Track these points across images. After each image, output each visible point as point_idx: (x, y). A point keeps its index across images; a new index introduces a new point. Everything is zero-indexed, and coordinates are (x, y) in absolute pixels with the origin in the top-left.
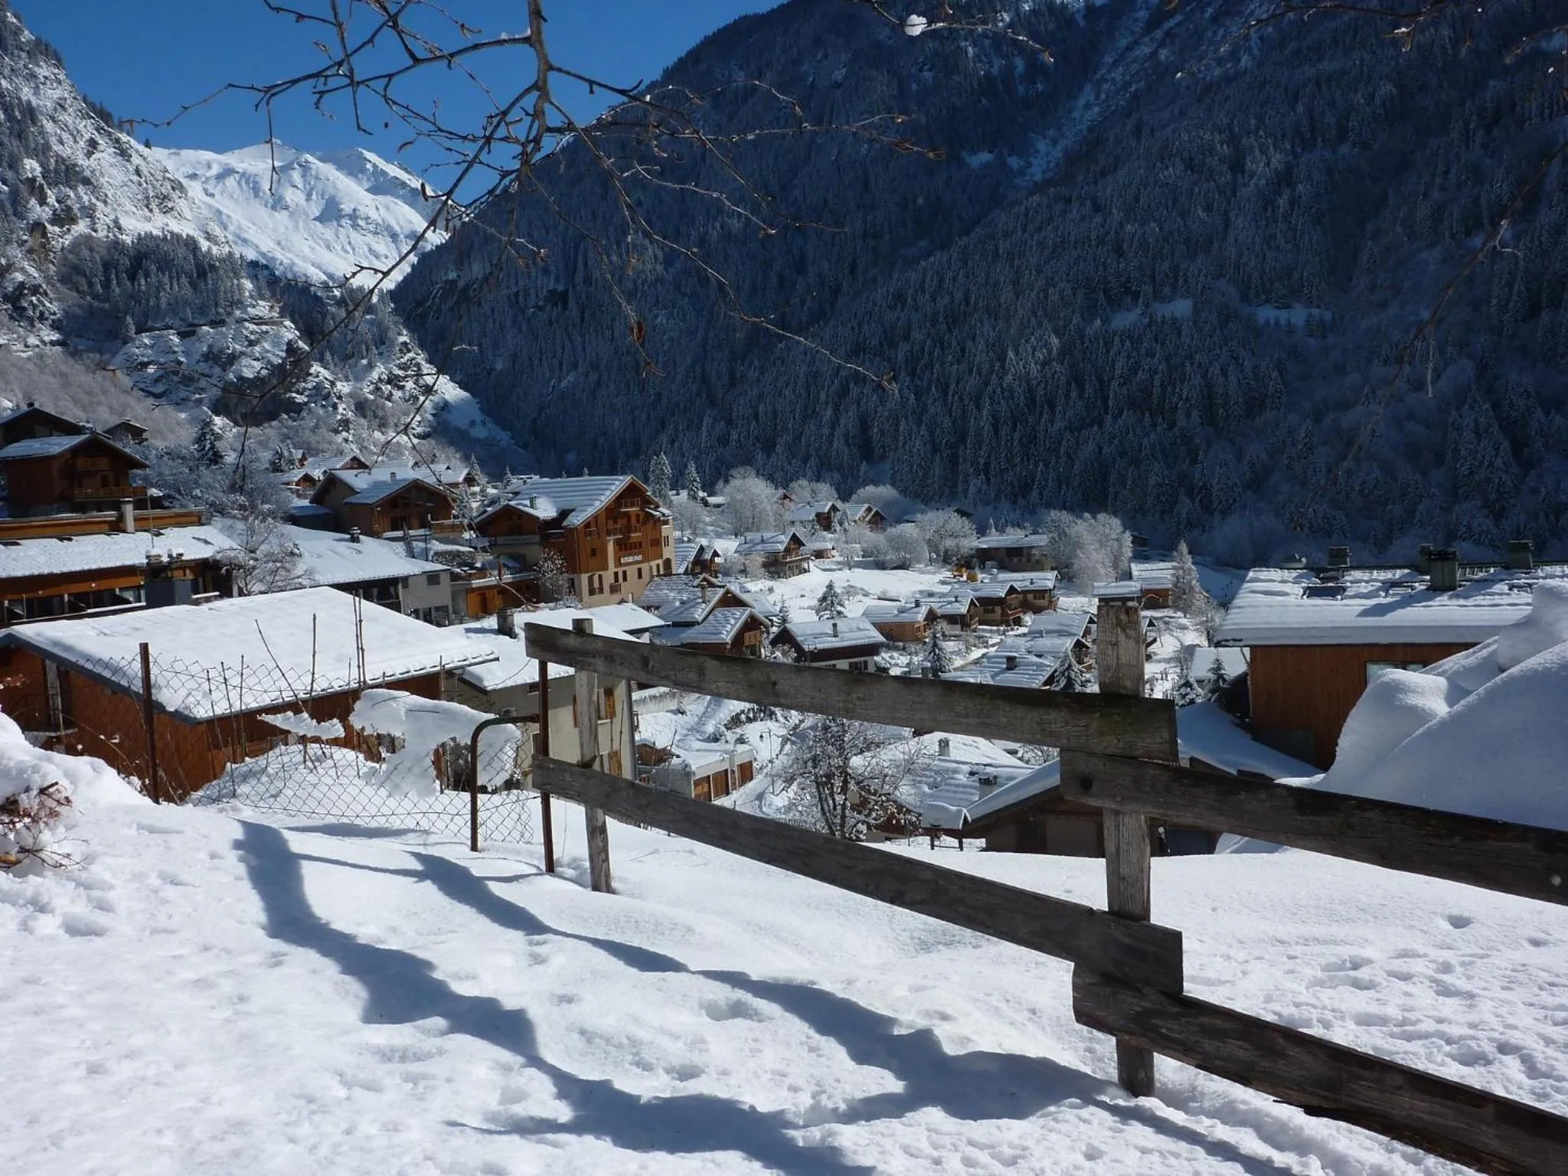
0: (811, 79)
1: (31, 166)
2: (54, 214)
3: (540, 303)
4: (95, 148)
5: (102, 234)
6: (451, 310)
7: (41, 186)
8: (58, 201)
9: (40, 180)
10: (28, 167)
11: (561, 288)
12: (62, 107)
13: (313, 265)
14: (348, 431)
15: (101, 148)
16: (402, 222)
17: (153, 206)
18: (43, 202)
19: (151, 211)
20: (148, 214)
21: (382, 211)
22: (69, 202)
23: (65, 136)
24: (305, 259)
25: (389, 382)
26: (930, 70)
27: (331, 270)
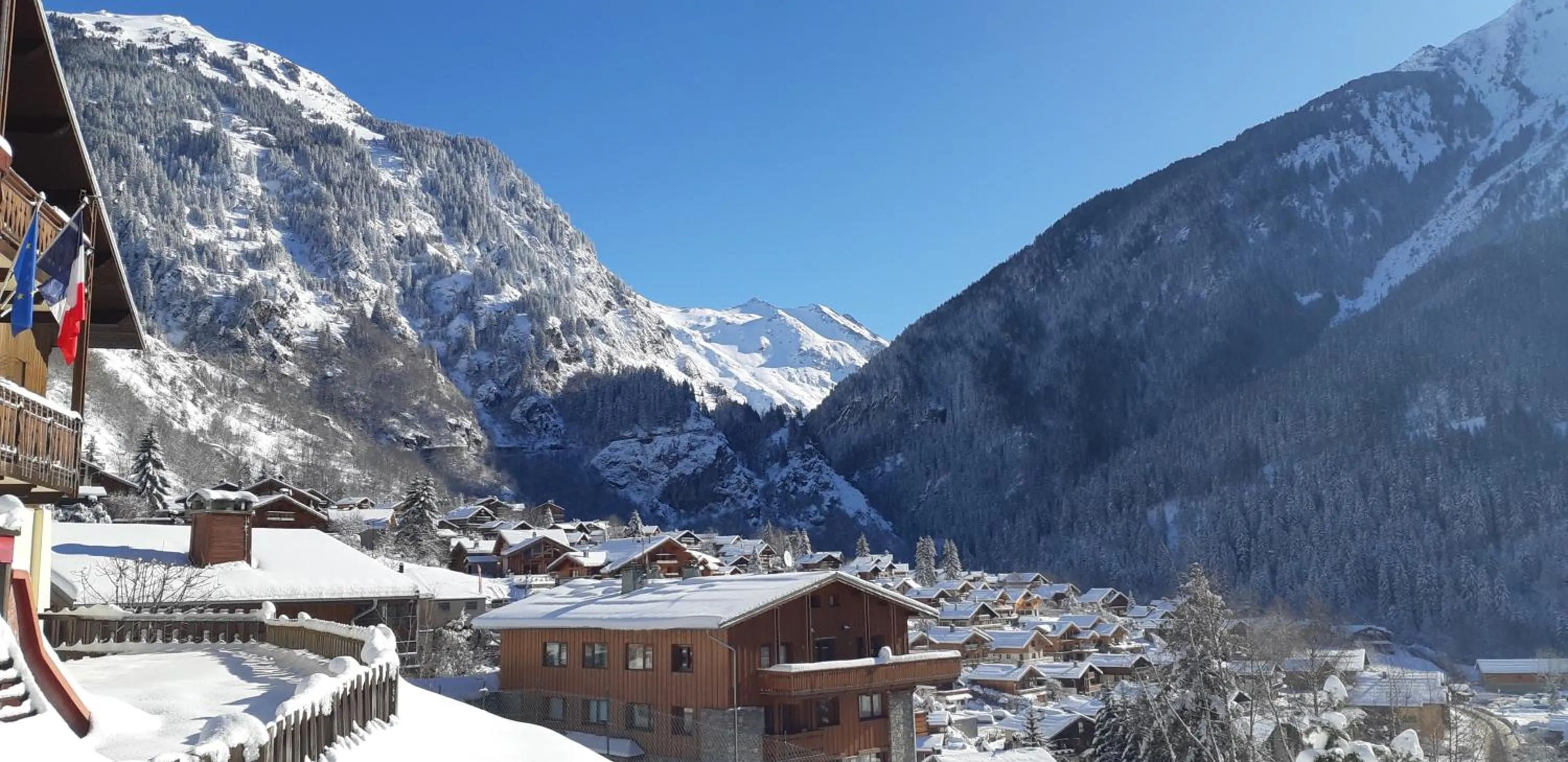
0: (1158, 238)
1: (554, 322)
2: (566, 355)
3: (924, 420)
4: (610, 307)
5: (599, 368)
6: (855, 424)
7: (559, 335)
8: (570, 346)
9: (559, 330)
10: (550, 322)
11: (941, 408)
12: (589, 278)
13: (778, 391)
14: (758, 517)
15: (613, 307)
16: (846, 358)
17: (648, 348)
18: (559, 346)
19: (645, 352)
20: (643, 354)
21: (832, 351)
22: (577, 346)
23: (590, 300)
24: (773, 387)
25: (795, 480)
26: (1264, 227)
27: (791, 395)
